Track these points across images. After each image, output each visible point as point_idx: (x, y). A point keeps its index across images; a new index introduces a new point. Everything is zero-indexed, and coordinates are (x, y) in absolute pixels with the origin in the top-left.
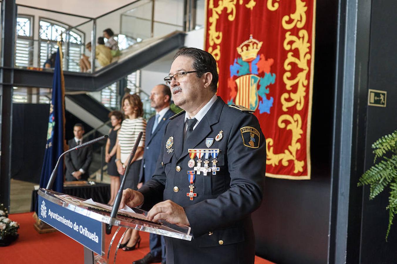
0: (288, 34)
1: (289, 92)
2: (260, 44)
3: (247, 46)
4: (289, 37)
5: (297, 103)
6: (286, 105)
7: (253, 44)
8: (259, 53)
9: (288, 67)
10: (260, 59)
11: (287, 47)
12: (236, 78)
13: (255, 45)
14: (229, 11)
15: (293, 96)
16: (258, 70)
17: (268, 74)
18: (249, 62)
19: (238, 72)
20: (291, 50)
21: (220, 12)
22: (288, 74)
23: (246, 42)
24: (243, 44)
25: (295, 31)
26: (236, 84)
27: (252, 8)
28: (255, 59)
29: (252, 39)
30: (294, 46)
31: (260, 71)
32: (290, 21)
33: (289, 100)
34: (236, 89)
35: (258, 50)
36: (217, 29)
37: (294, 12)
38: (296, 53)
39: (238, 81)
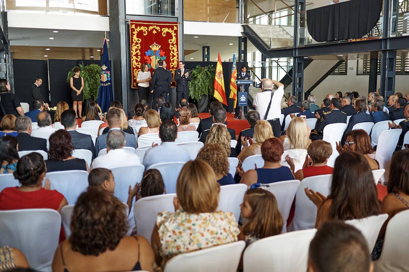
0: (171, 45)
1: (172, 62)
2: (160, 46)
3: (154, 46)
4: (171, 46)
5: (174, 65)
6: (171, 66)
7: (156, 46)
8: (159, 49)
9: (171, 55)
10: (161, 51)
11: (171, 49)
12: (149, 56)
13: (157, 46)
14: (144, 32)
15: (173, 63)
16: (160, 54)
17: (164, 56)
18: (155, 51)
19: (151, 54)
20: (172, 50)
21: (138, 31)
22: (171, 57)
23: (153, 45)
24: (152, 45)
25: (173, 45)
26: (151, 58)
27: (154, 33)
28: (157, 51)
29: (155, 43)
30: (173, 49)
31: (161, 55)
32: (171, 41)
33: (172, 64)
34: (151, 60)
35: (158, 48)
36: (137, 37)
37: (172, 38)
38: (173, 51)
39: (151, 57)
